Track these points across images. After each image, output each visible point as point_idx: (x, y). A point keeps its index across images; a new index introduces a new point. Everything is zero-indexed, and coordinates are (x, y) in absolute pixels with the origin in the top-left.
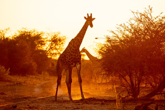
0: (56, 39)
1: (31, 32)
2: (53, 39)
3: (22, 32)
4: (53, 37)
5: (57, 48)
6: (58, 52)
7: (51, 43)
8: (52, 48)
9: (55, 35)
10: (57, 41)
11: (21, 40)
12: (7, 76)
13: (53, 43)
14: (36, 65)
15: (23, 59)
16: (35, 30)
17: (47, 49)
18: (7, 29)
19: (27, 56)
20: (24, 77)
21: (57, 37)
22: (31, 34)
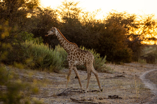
0: (149, 22)
1: (122, 14)
2: (147, 22)
3: (111, 14)
4: (146, 20)
5: (151, 32)
6: (152, 36)
7: (144, 27)
8: (145, 32)
9: (149, 18)
10: (151, 24)
11: (115, 22)
12: (103, 66)
13: (146, 26)
14: (132, 51)
15: (116, 45)
16: (126, 12)
17: (139, 33)
18: (98, 10)
19: (121, 41)
20: (119, 65)
21: (151, 20)
22: (121, 17)
